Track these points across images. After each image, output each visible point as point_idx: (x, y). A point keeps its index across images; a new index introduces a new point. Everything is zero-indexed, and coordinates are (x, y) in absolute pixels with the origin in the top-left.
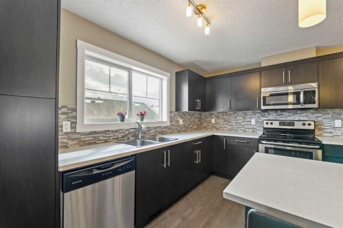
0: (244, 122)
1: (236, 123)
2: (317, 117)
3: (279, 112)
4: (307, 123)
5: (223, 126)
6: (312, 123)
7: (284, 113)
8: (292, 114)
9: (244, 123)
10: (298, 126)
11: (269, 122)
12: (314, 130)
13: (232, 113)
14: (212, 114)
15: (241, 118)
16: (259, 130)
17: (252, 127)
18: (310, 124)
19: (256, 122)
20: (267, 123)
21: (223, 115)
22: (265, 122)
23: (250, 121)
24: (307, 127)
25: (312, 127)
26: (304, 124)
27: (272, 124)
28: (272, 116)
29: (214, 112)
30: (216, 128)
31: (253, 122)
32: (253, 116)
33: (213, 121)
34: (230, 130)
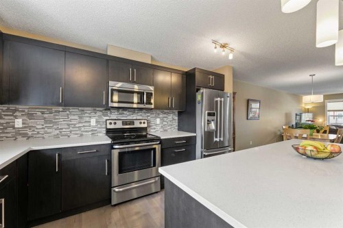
0: (80, 123)
1: (68, 125)
2: (148, 116)
3: (121, 111)
4: (142, 121)
5: (42, 131)
6: (146, 122)
7: (125, 112)
8: (131, 113)
9: (80, 125)
10: (137, 125)
11: (113, 122)
12: (146, 128)
13: (61, 109)
14: (16, 110)
15: (76, 117)
16: (100, 132)
17: (91, 128)
18: (144, 123)
19: (97, 122)
20: (111, 123)
21: (43, 113)
22: (108, 122)
23: (90, 122)
24: (143, 126)
25: (145, 125)
26: (141, 123)
27: (115, 123)
28: (114, 115)
29: (20, 107)
30: (25, 135)
31: (93, 122)
32: (93, 114)
33: (19, 123)
34: (57, 136)
